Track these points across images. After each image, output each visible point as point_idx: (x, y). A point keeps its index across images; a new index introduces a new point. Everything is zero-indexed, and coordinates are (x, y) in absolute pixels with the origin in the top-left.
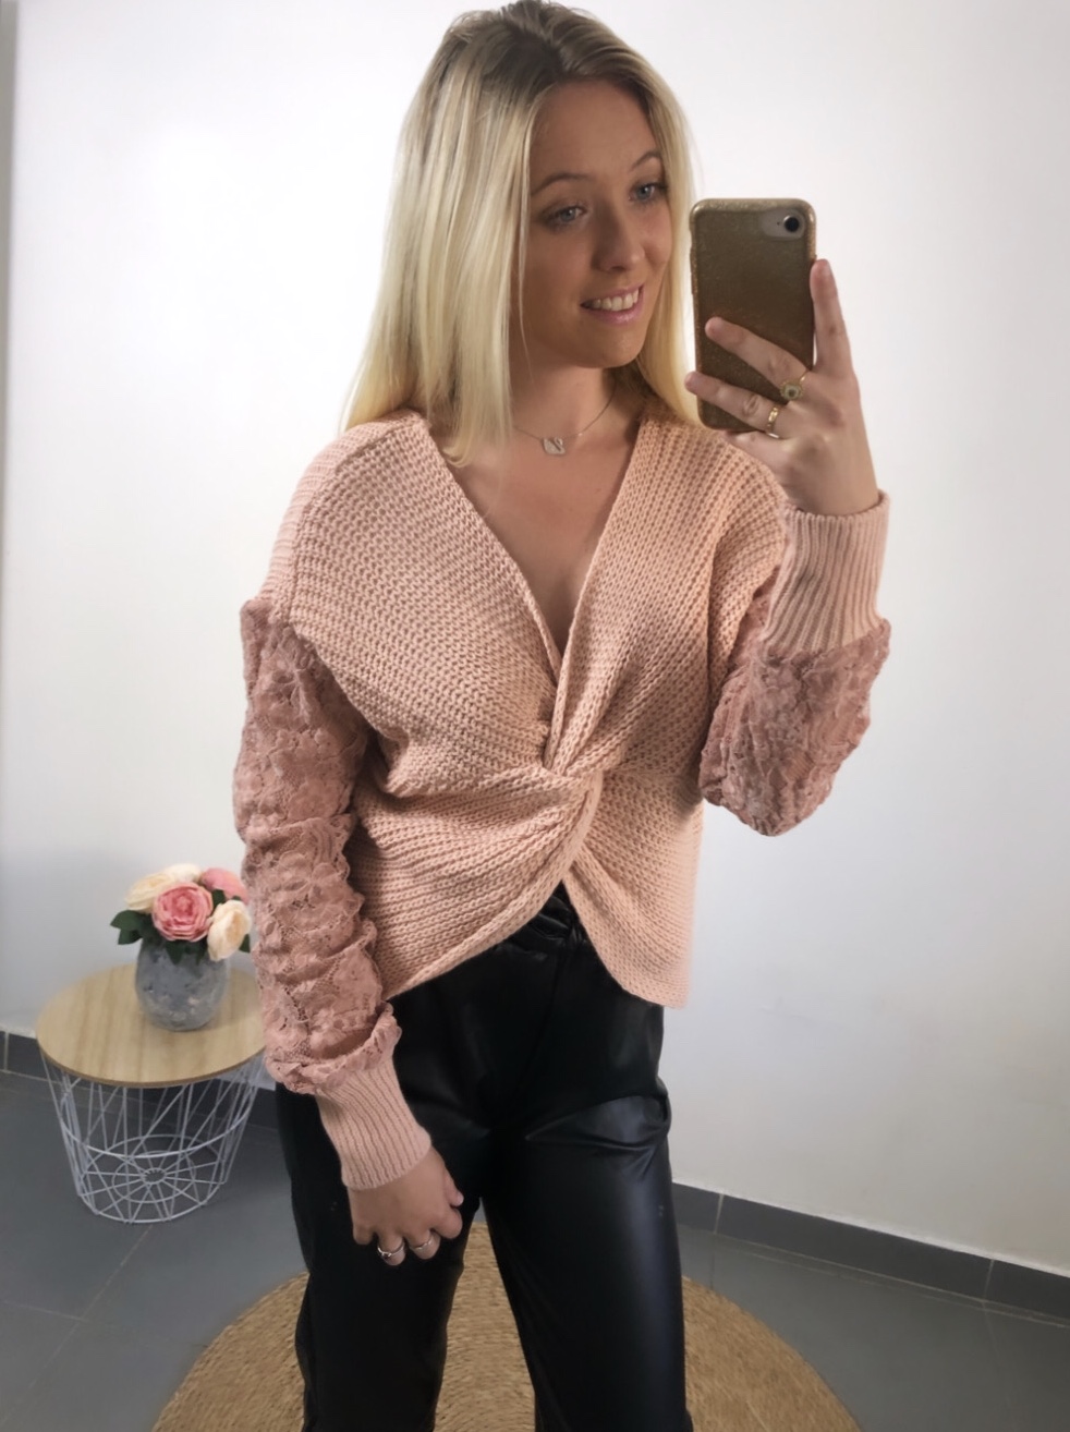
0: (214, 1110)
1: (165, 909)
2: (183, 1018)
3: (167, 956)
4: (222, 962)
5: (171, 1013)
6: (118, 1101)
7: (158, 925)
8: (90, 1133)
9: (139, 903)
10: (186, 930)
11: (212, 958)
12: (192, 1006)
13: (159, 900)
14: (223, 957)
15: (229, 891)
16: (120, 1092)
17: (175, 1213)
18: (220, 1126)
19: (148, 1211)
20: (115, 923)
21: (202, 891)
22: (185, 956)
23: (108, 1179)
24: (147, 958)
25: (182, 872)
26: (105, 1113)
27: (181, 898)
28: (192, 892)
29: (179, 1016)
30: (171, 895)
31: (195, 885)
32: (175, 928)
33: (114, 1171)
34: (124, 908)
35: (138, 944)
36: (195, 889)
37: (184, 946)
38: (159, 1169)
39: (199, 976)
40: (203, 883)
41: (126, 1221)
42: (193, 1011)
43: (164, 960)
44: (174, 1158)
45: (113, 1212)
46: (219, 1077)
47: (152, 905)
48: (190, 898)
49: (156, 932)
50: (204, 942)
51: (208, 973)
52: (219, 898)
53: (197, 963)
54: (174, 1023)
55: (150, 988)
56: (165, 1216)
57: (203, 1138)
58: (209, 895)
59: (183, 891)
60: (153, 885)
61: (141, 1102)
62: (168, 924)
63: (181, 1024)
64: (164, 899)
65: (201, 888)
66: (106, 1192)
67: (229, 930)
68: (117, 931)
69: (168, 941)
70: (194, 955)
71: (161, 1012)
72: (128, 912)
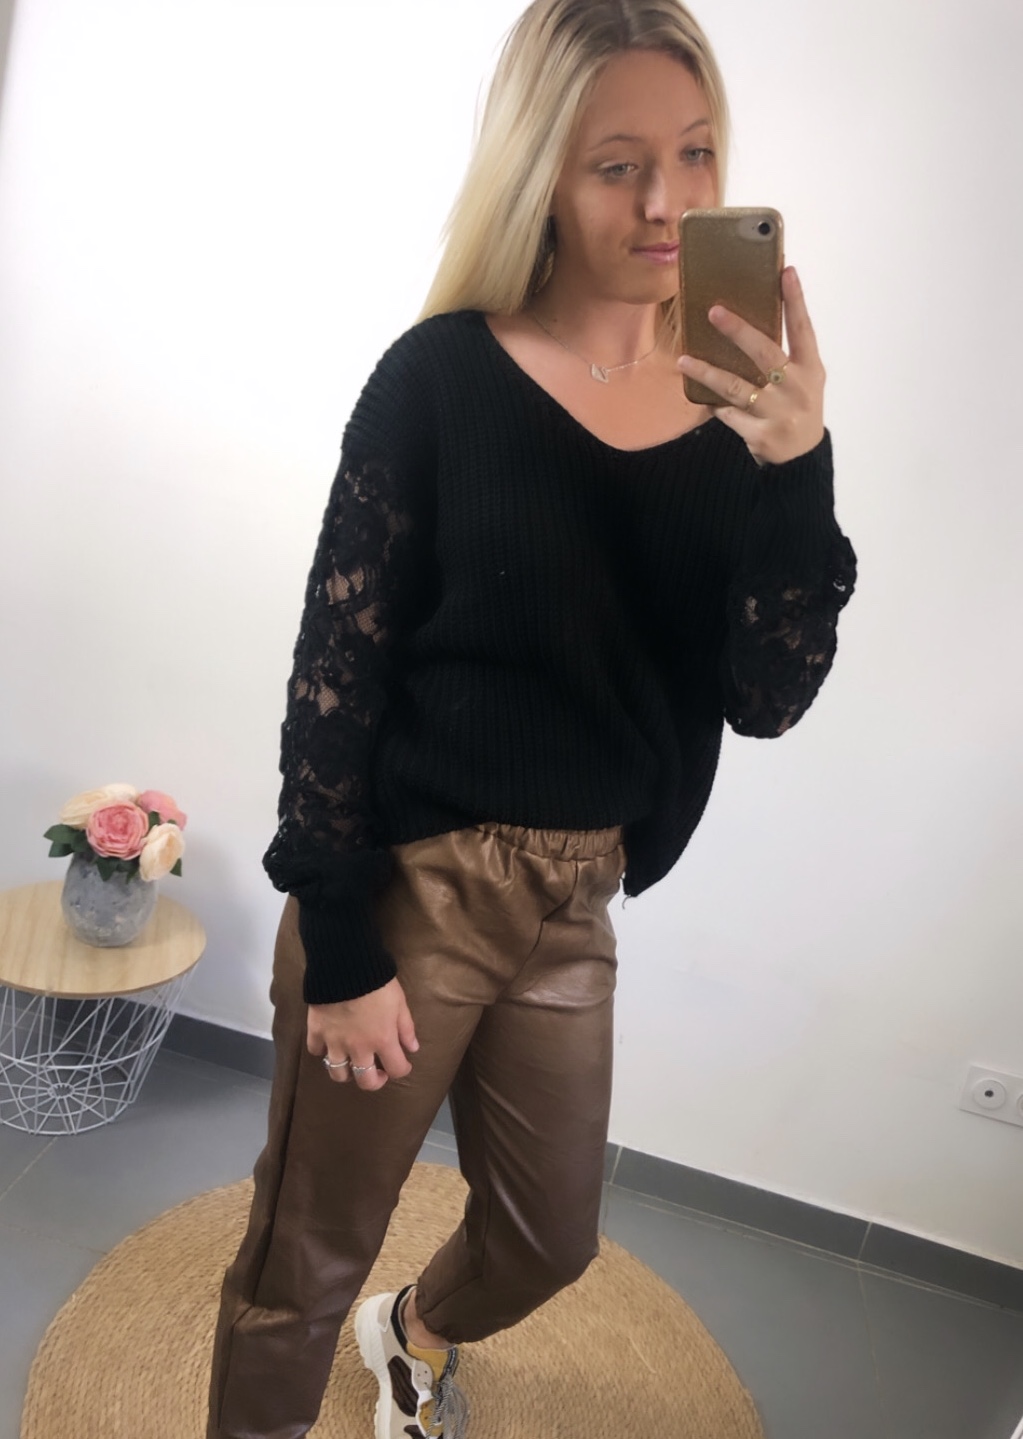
0: (127, 1032)
1: (100, 825)
2: (108, 935)
3: (98, 873)
4: (151, 884)
5: (96, 928)
7: (92, 841)
9: (74, 818)
10: (120, 849)
11: (143, 878)
12: (116, 925)
13: (95, 816)
14: (155, 878)
15: (164, 815)
16: (40, 998)
17: (80, 1128)
18: (133, 1045)
19: (56, 1123)
20: (48, 835)
21: (138, 812)
22: (116, 874)
23: (16, 1089)
24: (76, 873)
25: (119, 791)
26: (16, 1029)
27: (117, 816)
28: (128, 811)
29: (103, 932)
30: (108, 813)
31: (132, 805)
32: (108, 845)
33: (21, 1083)
34: (56, 823)
35: (70, 857)
36: (131, 809)
37: (114, 864)
38: (66, 1085)
39: (126, 892)
40: (140, 803)
41: (32, 1131)
43: (94, 875)
44: (82, 1074)
45: (18, 1121)
46: (133, 998)
47: (87, 820)
48: (126, 817)
49: (90, 848)
50: (136, 862)
51: (137, 893)
52: (155, 819)
53: (127, 882)
54: (98, 939)
55: (77, 903)
56: (71, 1129)
57: (112, 1057)
58: (146, 816)
59: (120, 809)
60: (90, 802)
61: (54, 1018)
62: (102, 840)
63: (105, 940)
64: (101, 816)
65: (139, 808)
66: (14, 1102)
67: (162, 852)
68: (49, 843)
69: (100, 857)
70: (125, 874)
71: (86, 927)
72: (62, 826)
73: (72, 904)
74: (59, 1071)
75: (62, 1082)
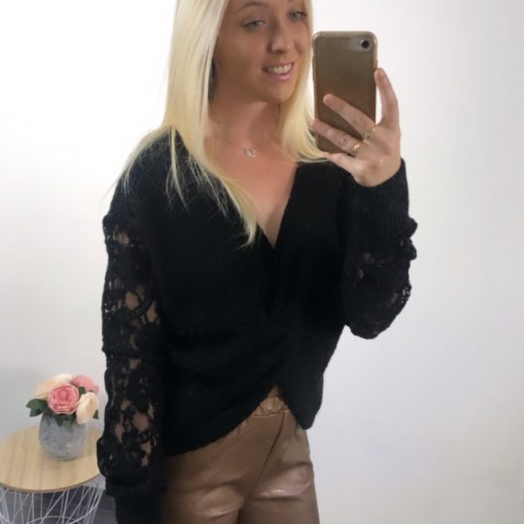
0: (80, 503)
1: (54, 398)
2: (64, 454)
3: (56, 423)
4: (84, 425)
5: (58, 451)
6: (30, 499)
7: (51, 406)
8: (14, 517)
9: (41, 395)
10: (66, 409)
11: (79, 422)
12: (68, 448)
13: (51, 393)
14: (85, 422)
15: (87, 388)
16: (31, 494)
18: (83, 511)
20: (28, 406)
21: (73, 387)
22: (65, 422)
24: (45, 423)
25: (63, 378)
26: (23, 507)
27: (62, 391)
28: (68, 388)
29: (61, 453)
30: (58, 391)
31: (70, 385)
32: (59, 407)
34: (32, 398)
35: (41, 416)
36: (70, 387)
37: (63, 417)
39: (71, 431)
40: (74, 383)
42: (69, 451)
43: (54, 424)
47: (48, 396)
48: (67, 392)
49: (50, 410)
50: (74, 415)
51: (76, 430)
52: (82, 391)
53: (71, 425)
54: (59, 457)
55: (47, 439)
57: (75, 517)
58: (77, 390)
59: (64, 388)
60: (48, 385)
62: (56, 406)
63: (63, 457)
64: (54, 392)
67: (87, 408)
68: (29, 410)
69: (56, 414)
71: (53, 451)
72: (35, 400)
73: (44, 440)
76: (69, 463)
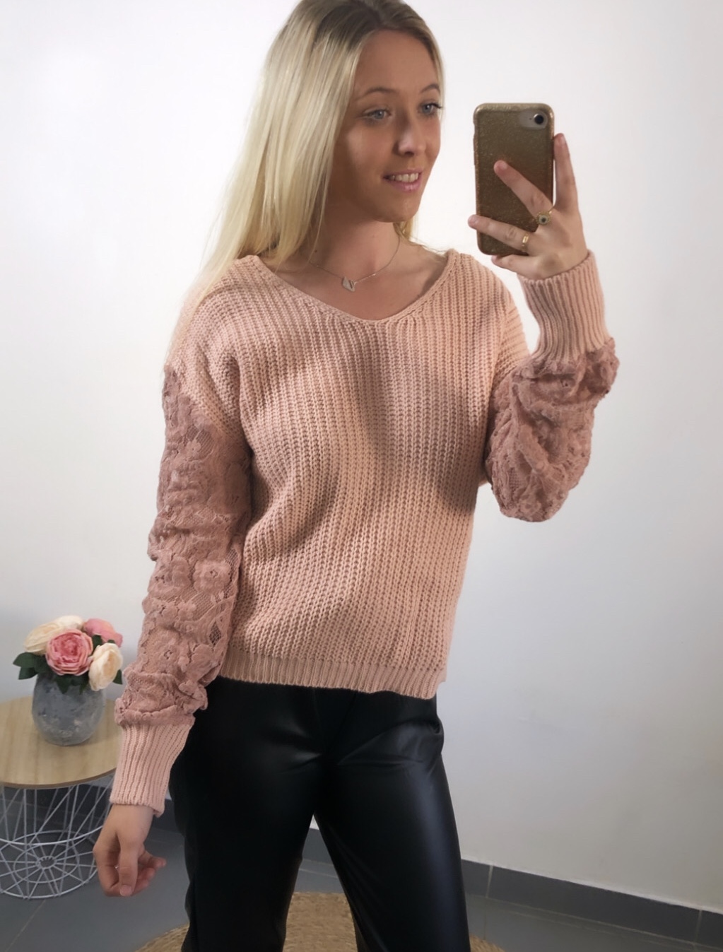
0: (94, 808)
1: (56, 650)
2: (70, 735)
3: (58, 688)
4: (100, 692)
5: (60, 731)
7: (51, 663)
9: (35, 647)
10: (73, 667)
11: (93, 688)
12: (76, 727)
13: (51, 643)
14: (101, 688)
15: (105, 636)
17: (63, 891)
19: (44, 889)
20: (16, 662)
21: (84, 636)
22: (71, 687)
23: (11, 865)
24: (41, 690)
25: (69, 621)
27: (68, 641)
28: (76, 636)
29: (67, 734)
30: (61, 639)
31: (80, 632)
32: (63, 665)
33: (14, 860)
34: (23, 651)
35: (35, 678)
36: (79, 635)
37: (69, 680)
38: (50, 857)
39: (81, 701)
40: (84, 629)
41: (26, 897)
43: (55, 691)
44: (62, 848)
45: (15, 890)
46: (95, 783)
47: (45, 647)
48: (75, 641)
49: (49, 669)
50: (86, 675)
51: (89, 700)
52: (98, 641)
53: (81, 693)
54: (63, 739)
55: (44, 713)
56: (56, 893)
58: (90, 639)
59: (70, 636)
60: (46, 632)
61: (35, 806)
62: (58, 662)
63: (68, 740)
64: (55, 642)
65: (85, 634)
66: (10, 875)
67: (105, 666)
68: (19, 668)
69: (59, 676)
70: (79, 686)
71: (52, 731)
72: (26, 653)
73: (39, 714)
74: (43, 846)
75: (47, 855)
76: (77, 748)
